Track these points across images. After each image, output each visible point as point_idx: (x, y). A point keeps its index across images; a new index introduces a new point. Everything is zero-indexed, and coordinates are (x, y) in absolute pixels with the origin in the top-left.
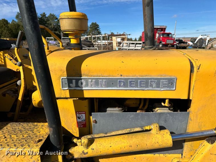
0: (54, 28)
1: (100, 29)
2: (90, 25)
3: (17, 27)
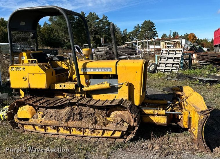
0: (94, 31)
1: (155, 29)
2: (142, 25)
3: (50, 31)
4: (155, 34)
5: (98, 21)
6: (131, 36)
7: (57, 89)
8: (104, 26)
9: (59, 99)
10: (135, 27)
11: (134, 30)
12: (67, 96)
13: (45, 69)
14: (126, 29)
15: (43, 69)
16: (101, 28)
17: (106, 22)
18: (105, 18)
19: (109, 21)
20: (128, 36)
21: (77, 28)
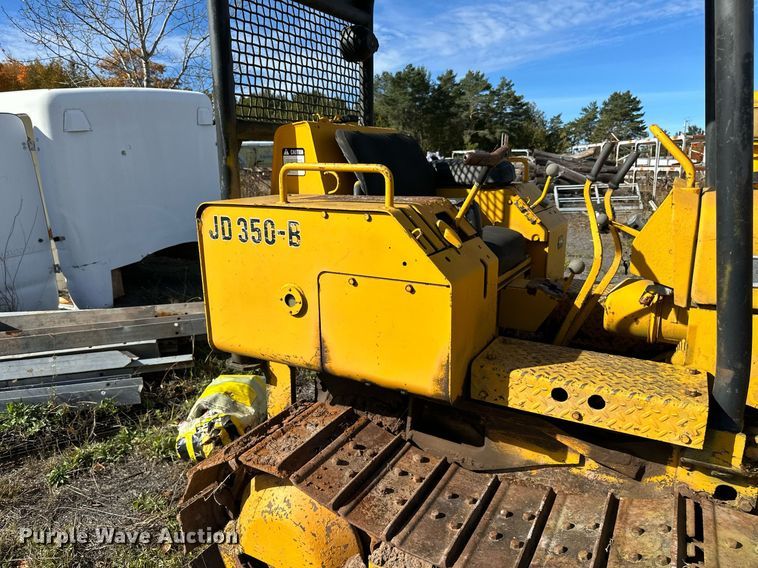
2: (605, 103)
4: (639, 131)
5: (488, 92)
6: (571, 133)
7: (526, 408)
8: (501, 105)
9: (516, 464)
10: (585, 110)
11: (580, 117)
12: (582, 459)
13: (439, 245)
14: (559, 116)
15: (434, 248)
16: (492, 110)
17: (508, 96)
18: (506, 84)
19: (516, 94)
20: (565, 134)
21: (433, 112)
